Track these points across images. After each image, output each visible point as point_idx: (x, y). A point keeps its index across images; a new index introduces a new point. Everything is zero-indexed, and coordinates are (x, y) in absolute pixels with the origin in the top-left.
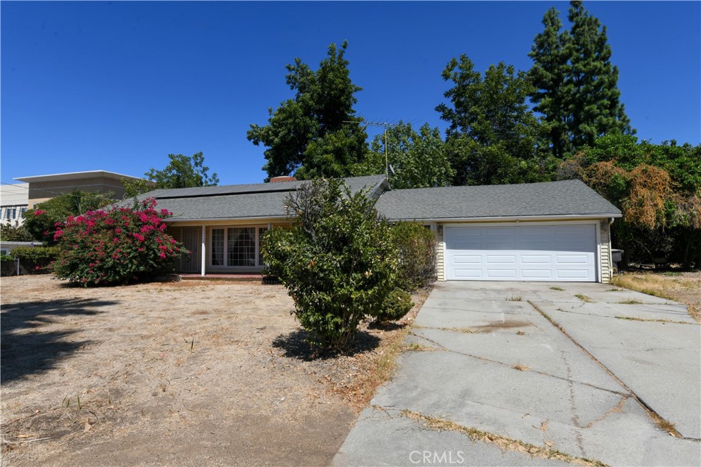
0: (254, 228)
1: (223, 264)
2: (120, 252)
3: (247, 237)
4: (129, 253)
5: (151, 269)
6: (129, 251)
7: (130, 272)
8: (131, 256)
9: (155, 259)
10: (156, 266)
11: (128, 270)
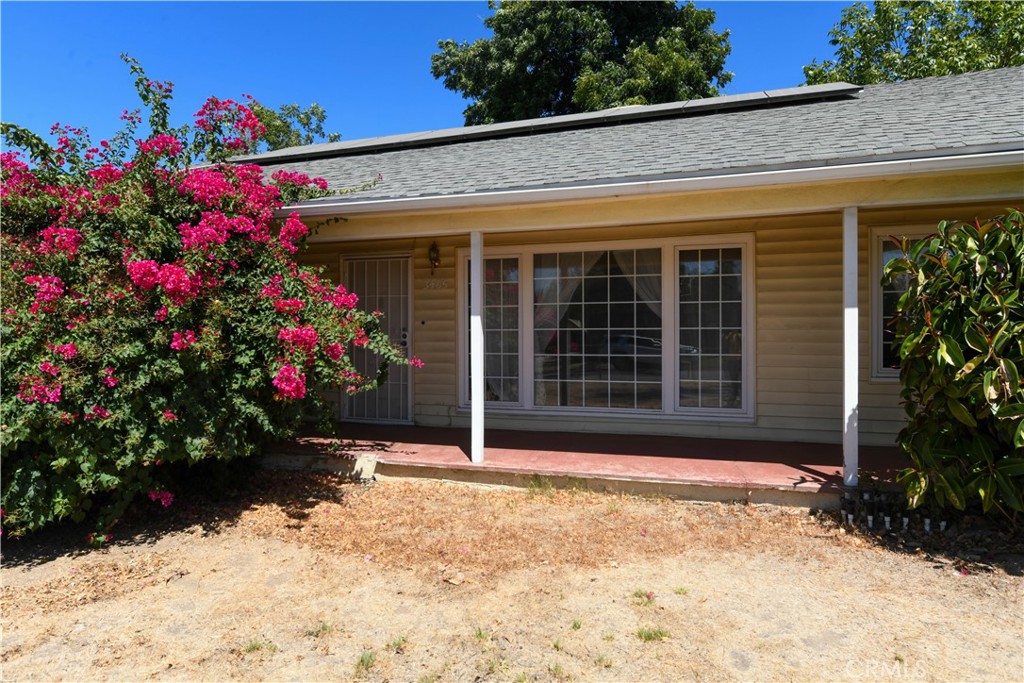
0: (657, 253)
1: (514, 397)
2: (77, 362)
3: (623, 289)
4: (131, 367)
5: (249, 448)
6: (129, 350)
7: (137, 464)
8: (142, 380)
9: (263, 394)
10: (268, 427)
11: (128, 460)
